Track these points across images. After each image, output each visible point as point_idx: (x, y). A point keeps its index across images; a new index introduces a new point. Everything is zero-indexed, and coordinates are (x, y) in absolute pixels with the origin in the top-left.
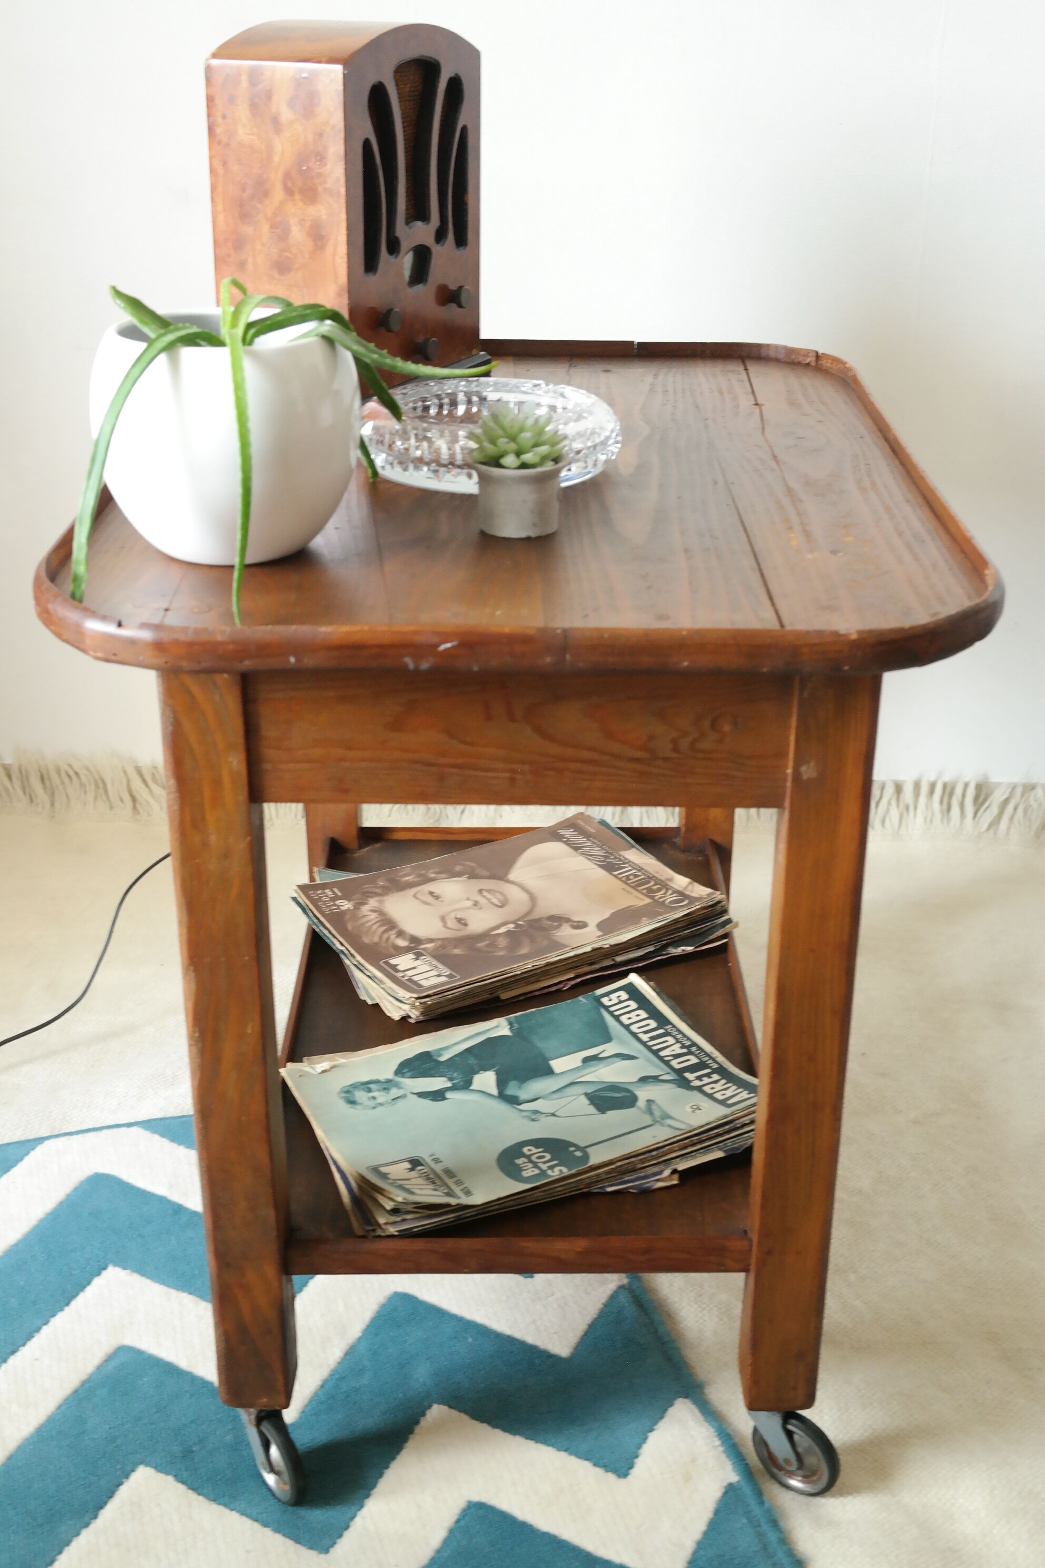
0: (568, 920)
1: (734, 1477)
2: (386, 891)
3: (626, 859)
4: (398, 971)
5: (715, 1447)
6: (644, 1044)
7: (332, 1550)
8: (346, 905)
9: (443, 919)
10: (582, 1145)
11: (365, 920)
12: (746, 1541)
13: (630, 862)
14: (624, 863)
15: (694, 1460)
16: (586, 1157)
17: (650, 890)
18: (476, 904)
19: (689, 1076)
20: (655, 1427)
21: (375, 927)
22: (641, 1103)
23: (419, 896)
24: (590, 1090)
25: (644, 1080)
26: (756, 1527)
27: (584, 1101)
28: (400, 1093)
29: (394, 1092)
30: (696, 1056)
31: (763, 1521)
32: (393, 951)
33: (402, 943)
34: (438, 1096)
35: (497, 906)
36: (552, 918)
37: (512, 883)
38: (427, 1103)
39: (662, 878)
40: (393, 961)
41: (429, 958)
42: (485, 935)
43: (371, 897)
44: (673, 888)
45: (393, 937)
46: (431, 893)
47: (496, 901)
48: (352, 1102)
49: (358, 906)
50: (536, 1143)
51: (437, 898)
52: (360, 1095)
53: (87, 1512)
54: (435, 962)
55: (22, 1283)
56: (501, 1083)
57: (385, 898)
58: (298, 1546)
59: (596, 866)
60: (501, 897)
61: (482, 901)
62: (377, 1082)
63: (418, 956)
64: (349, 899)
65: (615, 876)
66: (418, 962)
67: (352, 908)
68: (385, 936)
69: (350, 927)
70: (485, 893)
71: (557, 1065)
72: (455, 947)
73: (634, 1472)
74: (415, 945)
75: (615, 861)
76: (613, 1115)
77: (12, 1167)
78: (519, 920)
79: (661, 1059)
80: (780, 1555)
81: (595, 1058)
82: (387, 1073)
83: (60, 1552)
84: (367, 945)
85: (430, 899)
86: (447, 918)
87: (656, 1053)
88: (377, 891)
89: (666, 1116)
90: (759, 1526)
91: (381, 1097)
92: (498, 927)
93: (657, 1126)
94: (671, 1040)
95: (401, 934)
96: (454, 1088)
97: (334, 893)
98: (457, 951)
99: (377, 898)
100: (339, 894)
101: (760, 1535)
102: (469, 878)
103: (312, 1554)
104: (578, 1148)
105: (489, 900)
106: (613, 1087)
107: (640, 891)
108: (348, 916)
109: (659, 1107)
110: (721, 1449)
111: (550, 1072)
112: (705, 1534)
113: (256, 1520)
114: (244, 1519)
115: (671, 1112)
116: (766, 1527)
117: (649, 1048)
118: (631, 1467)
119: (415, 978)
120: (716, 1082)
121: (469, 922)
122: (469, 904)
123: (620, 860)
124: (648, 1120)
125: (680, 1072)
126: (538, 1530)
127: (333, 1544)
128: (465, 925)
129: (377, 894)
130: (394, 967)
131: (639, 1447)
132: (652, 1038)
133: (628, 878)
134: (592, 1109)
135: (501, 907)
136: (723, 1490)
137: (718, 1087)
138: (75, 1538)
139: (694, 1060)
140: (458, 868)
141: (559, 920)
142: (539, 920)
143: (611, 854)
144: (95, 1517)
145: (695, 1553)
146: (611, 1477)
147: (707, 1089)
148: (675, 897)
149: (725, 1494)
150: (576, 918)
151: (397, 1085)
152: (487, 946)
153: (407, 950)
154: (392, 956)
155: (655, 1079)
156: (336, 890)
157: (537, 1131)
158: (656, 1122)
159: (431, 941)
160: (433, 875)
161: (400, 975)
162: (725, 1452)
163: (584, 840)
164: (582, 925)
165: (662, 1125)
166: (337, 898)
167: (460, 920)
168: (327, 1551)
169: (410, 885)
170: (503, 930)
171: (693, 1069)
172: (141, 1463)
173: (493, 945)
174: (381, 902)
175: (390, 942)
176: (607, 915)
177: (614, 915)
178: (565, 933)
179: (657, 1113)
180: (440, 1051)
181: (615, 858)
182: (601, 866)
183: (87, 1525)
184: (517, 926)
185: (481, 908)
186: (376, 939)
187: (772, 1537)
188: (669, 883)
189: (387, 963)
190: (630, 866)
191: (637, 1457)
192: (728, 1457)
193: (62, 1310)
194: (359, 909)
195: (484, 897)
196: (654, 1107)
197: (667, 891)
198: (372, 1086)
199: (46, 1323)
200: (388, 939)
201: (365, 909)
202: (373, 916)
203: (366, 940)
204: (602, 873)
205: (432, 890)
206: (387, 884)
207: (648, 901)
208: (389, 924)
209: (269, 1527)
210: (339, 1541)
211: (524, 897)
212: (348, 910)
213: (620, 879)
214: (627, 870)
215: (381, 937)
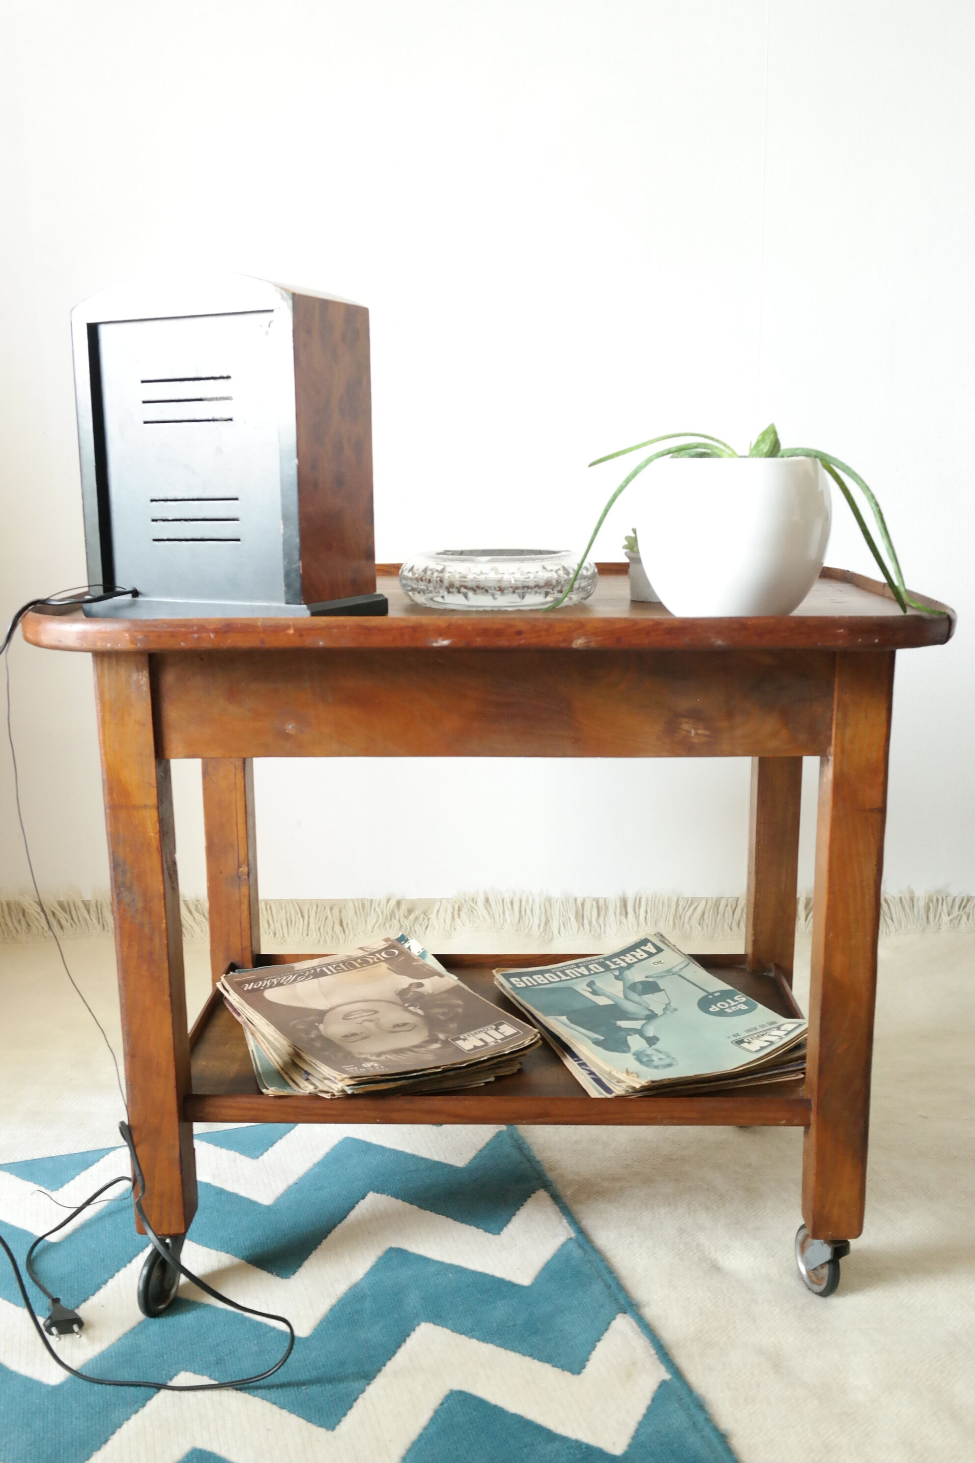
1: (667, 1376)
5: (651, 1355)
7: (338, 1427)
12: (678, 1420)
15: (634, 1364)
20: (602, 1338)
26: (686, 1410)
31: (692, 1406)
53: (136, 1402)
55: (94, 1246)
58: (310, 1424)
73: (585, 1372)
77: (90, 1166)
80: (707, 1431)
83: (113, 1433)
90: (689, 1409)
101: (690, 1416)
103: (321, 1431)
110: (656, 1356)
112: (645, 1416)
113: (275, 1403)
114: (265, 1402)
116: (693, 1410)
118: (584, 1367)
126: (508, 1412)
127: (339, 1422)
131: (590, 1353)
136: (658, 1384)
138: (126, 1422)
144: (144, 1406)
145: (637, 1431)
146: (567, 1374)
149: (660, 1387)
162: (659, 1358)
168: (333, 1429)
172: (183, 1370)
183: (136, 1412)
187: (700, 1418)
191: (588, 1360)
192: (661, 1362)
193: (125, 1266)
199: (112, 1277)
209: (285, 1409)
210: (343, 1419)
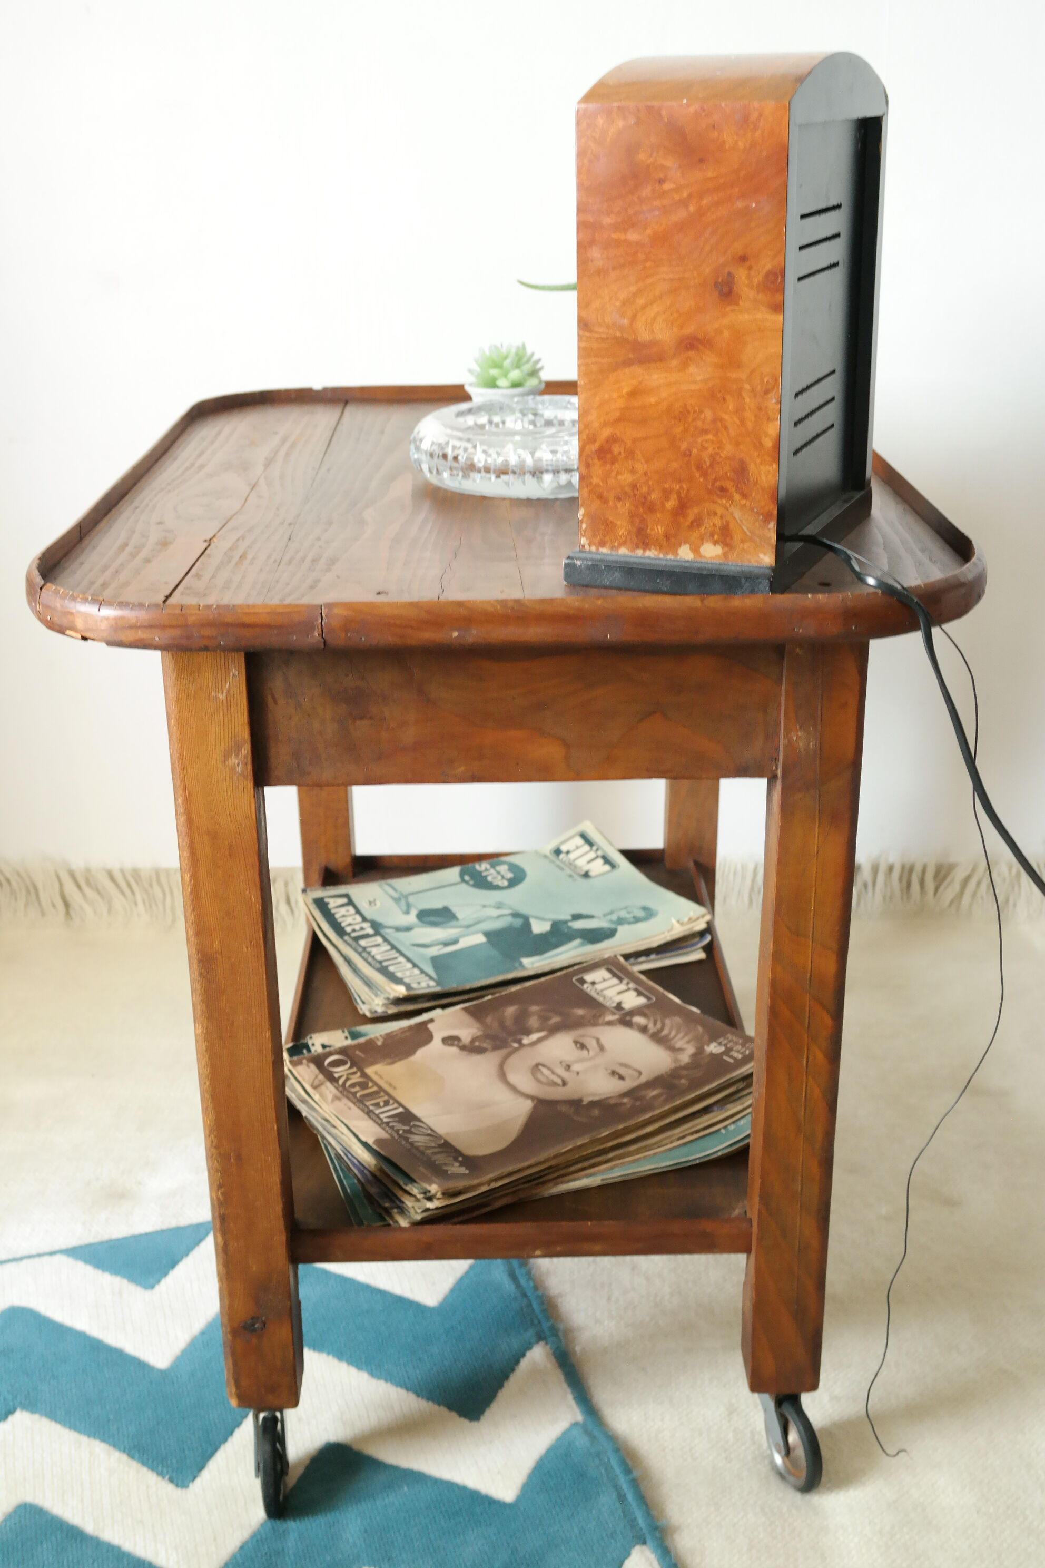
0: (463, 1048)
2: (675, 1073)
3: (384, 1129)
4: (636, 990)
6: (402, 954)
8: (714, 1048)
9: (602, 1048)
10: (464, 886)
11: (686, 1039)
13: (379, 1125)
14: (387, 1123)
16: (462, 875)
17: (363, 1086)
18: (568, 1067)
19: (370, 931)
21: (673, 1034)
22: (414, 912)
23: (636, 1074)
24: (454, 923)
25: (408, 929)
27: (459, 915)
28: (609, 917)
29: (614, 917)
30: (360, 946)
32: (646, 1011)
33: (639, 1020)
34: (576, 917)
35: (544, 1066)
36: (480, 1051)
37: (527, 1096)
38: (584, 911)
39: (345, 1100)
40: (642, 1001)
41: (608, 1004)
42: (553, 1030)
43: (688, 1064)
44: (335, 1087)
45: (651, 1026)
46: (622, 1078)
47: (545, 1071)
48: (645, 909)
49: (700, 1051)
50: (497, 888)
51: (613, 1073)
52: (641, 914)
54: (601, 999)
56: (527, 925)
57: (673, 1066)
59: (424, 1120)
60: (540, 1076)
61: (561, 1071)
62: (629, 923)
63: (619, 1006)
64: (712, 1055)
65: (401, 1105)
66: (618, 999)
67: (706, 1047)
68: (659, 1025)
69: (700, 1029)
70: (559, 1081)
71: (481, 939)
72: (582, 1017)
74: (625, 1019)
75: (398, 1126)
76: (438, 904)
78: (516, 1050)
79: (389, 943)
81: (446, 944)
82: (622, 930)
84: (675, 1015)
85: (622, 1071)
86: (598, 1049)
87: (393, 947)
88: (685, 1072)
89: (397, 900)
91: (623, 914)
92: (540, 1040)
93: (405, 892)
94: (379, 957)
95: (643, 1030)
96: (566, 922)
97: (732, 1057)
98: (580, 1012)
99: (682, 1064)
100: (725, 1058)
102: (580, 1100)
104: (467, 882)
105: (553, 1073)
106: (434, 924)
107: (376, 1084)
108: (706, 1038)
109: (401, 908)
111: (487, 934)
115: (391, 903)
117: (398, 951)
119: (615, 981)
120: (350, 925)
121: (573, 1045)
122: (575, 1067)
123: (392, 1128)
124: (411, 899)
125: (377, 933)
128: (576, 1042)
129: (685, 1067)
130: (640, 994)
132: (396, 958)
133: (386, 1103)
134: (454, 909)
135: (537, 1065)
137: (349, 920)
139: (363, 943)
140: (596, 1112)
141: (472, 1048)
142: (496, 1048)
143: (400, 1136)
147: (359, 919)
148: (339, 1071)
150: (454, 1050)
151: (612, 922)
152: (550, 1018)
153: (632, 1012)
154: (646, 1006)
155: (398, 929)
156: (731, 1061)
157: (496, 896)
158: (406, 897)
159: (609, 1023)
160: (625, 1100)
161: (632, 985)
163: (434, 1158)
164: (450, 1041)
165: (401, 894)
166: (728, 1051)
167: (583, 1046)
169: (650, 1084)
170: (535, 1037)
171: (367, 936)
173: (544, 1019)
174: (676, 1060)
175: (652, 1019)
176: (421, 1053)
177: (410, 1052)
178: (467, 1031)
179: (403, 903)
180: (582, 945)
181: (397, 1131)
182: (419, 1120)
184: (519, 1042)
185: (561, 1063)
186: (668, 1021)
188: (339, 1094)
189: (648, 998)
190: (381, 1119)
194: (697, 1049)
195: (559, 1076)
196: (404, 908)
197: (344, 1083)
198: (632, 920)
200: (655, 1024)
201: (691, 1050)
202: (679, 1044)
203: (677, 1019)
204: (416, 1111)
205: (621, 1082)
206: (676, 1082)
207: (369, 1071)
208: (658, 1038)
211: (513, 1078)
212: (708, 1045)
213: (397, 1101)
214: (385, 1113)
215: (663, 1025)
